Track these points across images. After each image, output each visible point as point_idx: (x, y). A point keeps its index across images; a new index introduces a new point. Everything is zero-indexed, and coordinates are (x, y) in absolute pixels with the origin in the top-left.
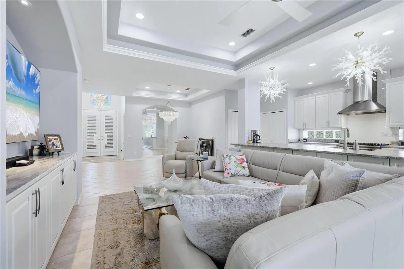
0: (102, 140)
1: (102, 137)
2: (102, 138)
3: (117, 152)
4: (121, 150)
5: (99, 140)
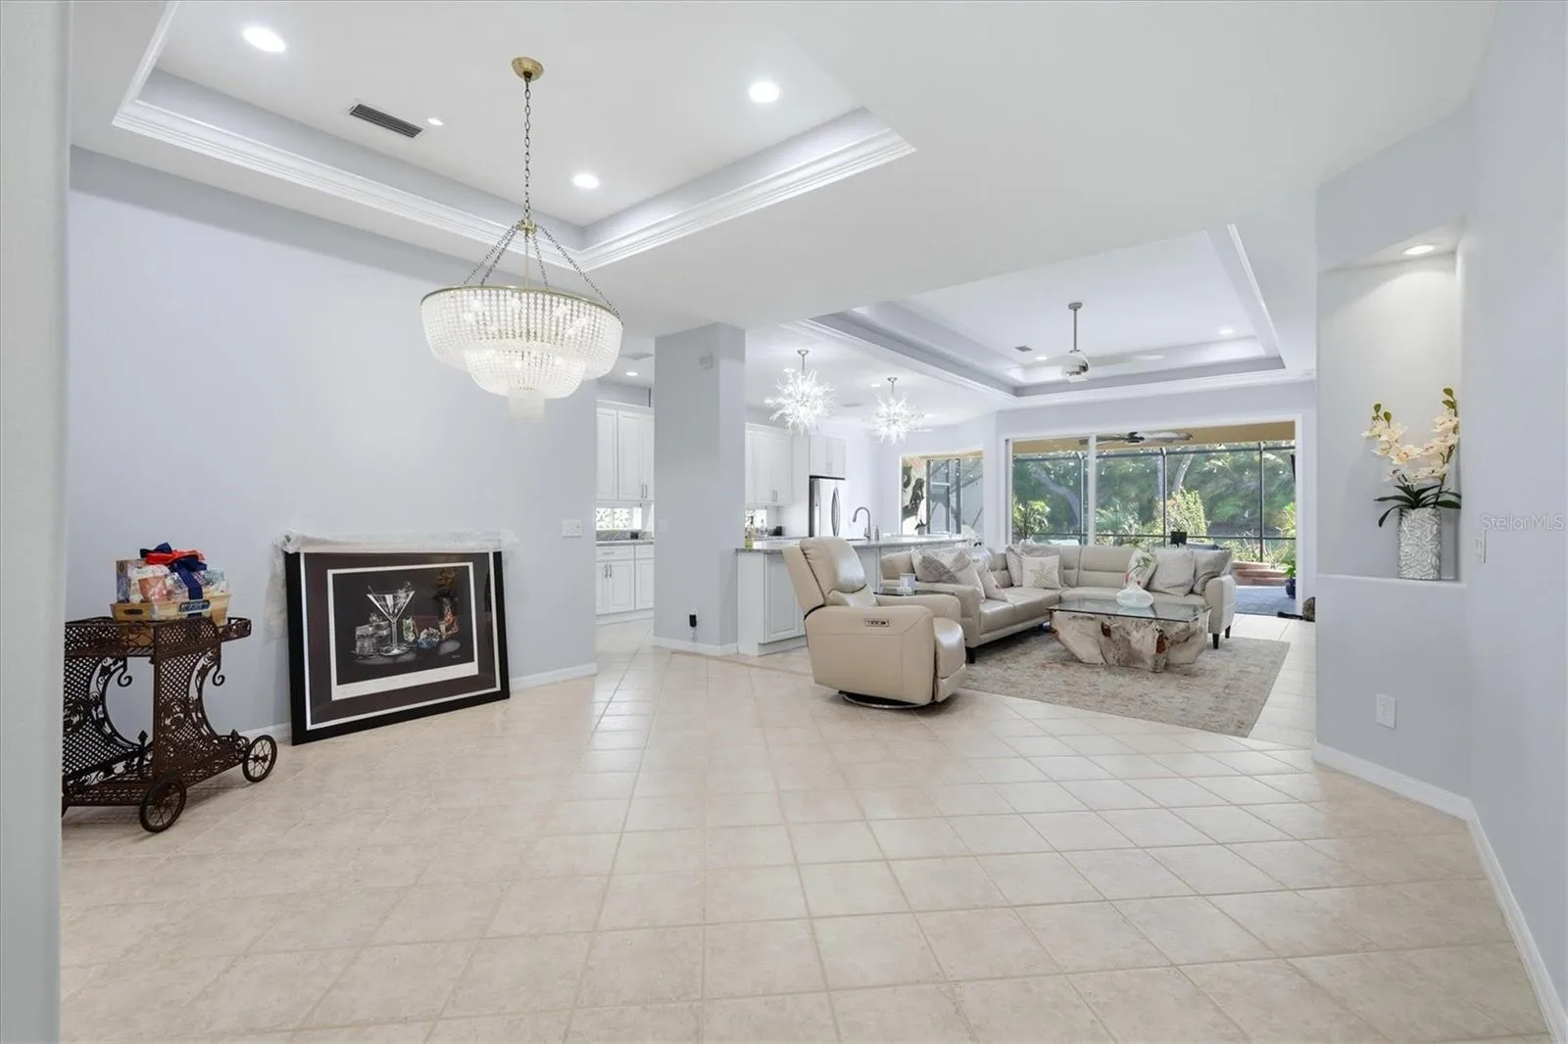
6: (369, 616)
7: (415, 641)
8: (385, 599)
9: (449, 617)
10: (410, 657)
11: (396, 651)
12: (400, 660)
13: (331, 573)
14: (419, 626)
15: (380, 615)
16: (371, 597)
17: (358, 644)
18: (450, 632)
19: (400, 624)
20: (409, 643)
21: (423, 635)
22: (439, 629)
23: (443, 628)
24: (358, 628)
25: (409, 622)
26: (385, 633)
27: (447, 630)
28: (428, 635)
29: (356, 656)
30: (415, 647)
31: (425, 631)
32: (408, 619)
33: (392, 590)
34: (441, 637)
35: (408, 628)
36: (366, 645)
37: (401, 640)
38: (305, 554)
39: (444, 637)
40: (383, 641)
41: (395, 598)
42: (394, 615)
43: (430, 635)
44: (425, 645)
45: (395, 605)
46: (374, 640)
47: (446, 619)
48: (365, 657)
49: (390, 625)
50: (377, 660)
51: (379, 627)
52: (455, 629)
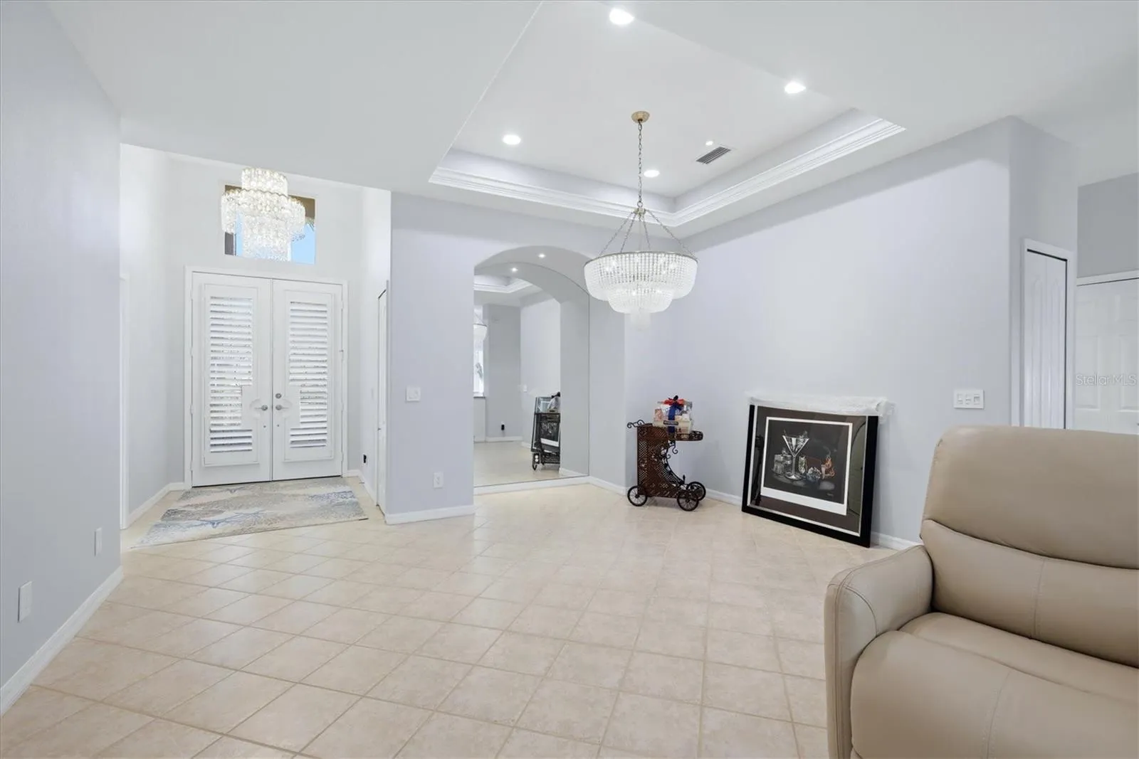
0: (279, 408)
1: (278, 396)
2: (277, 402)
3: (345, 463)
4: (365, 457)
5: (265, 409)
6: (782, 449)
7: (805, 474)
8: (791, 441)
9: (829, 463)
10: (800, 484)
11: (793, 477)
12: (795, 483)
13: (768, 418)
14: (808, 466)
15: (787, 450)
16: (784, 437)
17: (775, 465)
18: (828, 475)
19: (797, 459)
20: (801, 474)
21: (810, 471)
22: (820, 469)
23: (823, 470)
24: (776, 456)
25: (803, 459)
26: (789, 462)
27: (826, 472)
28: (813, 472)
29: (773, 472)
30: (804, 477)
31: (812, 468)
32: (802, 457)
33: (796, 435)
34: (821, 476)
35: (802, 464)
36: (779, 467)
37: (797, 470)
38: (759, 407)
39: (824, 477)
40: (787, 468)
41: (797, 440)
42: (795, 452)
43: (814, 472)
44: (810, 479)
45: (796, 446)
46: (783, 466)
47: (827, 464)
48: (778, 475)
49: (792, 458)
50: (782, 479)
51: (786, 458)
52: (832, 474)
